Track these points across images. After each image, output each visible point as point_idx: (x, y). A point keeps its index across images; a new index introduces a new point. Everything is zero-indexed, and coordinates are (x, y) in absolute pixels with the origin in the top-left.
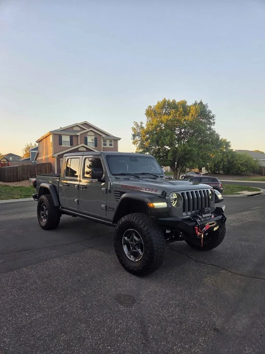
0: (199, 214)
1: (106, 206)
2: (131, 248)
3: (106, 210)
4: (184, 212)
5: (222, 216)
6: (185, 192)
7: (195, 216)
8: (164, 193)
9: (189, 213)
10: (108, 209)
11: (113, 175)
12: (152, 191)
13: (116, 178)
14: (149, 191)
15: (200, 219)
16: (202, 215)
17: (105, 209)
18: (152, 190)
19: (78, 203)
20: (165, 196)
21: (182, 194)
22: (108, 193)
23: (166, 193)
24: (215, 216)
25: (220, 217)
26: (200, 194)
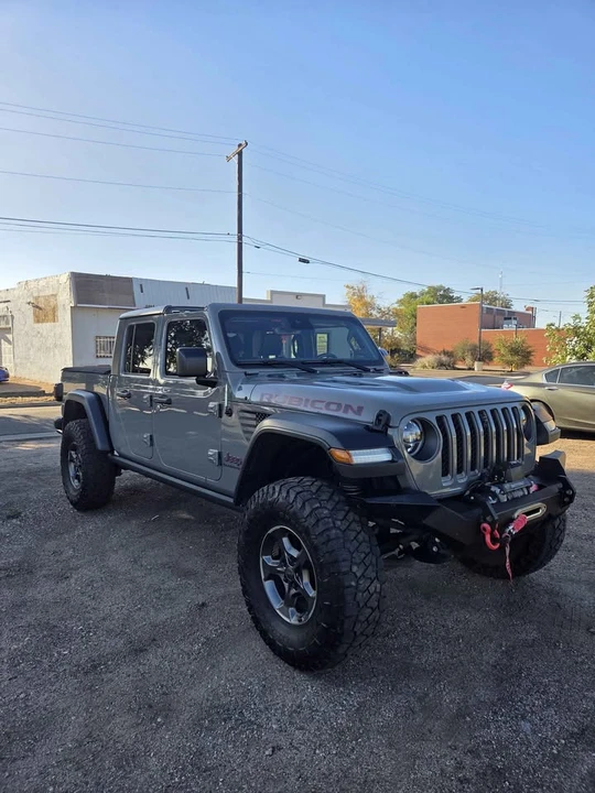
0: (491, 479)
1: (220, 454)
2: (286, 585)
3: (220, 464)
4: (445, 473)
5: (560, 485)
6: (448, 414)
7: (479, 489)
8: (383, 419)
9: (463, 479)
10: (224, 462)
11: (239, 365)
12: (346, 411)
13: (246, 374)
14: (337, 410)
15: (494, 495)
16: (500, 484)
17: (216, 462)
18: (348, 407)
19: (152, 444)
20: (387, 425)
21: (440, 419)
22: (224, 416)
23: (389, 418)
24: (540, 487)
25: (556, 488)
26: (494, 418)
